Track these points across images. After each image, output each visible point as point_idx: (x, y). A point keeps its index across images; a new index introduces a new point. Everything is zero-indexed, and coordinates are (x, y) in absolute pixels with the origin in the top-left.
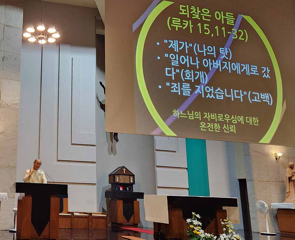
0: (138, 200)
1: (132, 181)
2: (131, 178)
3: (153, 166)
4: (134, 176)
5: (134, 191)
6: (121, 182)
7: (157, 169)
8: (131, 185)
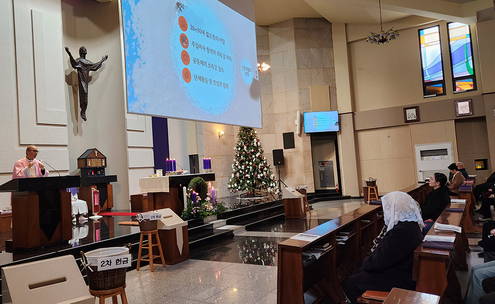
0: (111, 183)
1: (104, 164)
2: (103, 161)
3: (125, 147)
4: (105, 158)
5: (106, 175)
6: (93, 166)
7: (129, 150)
8: (102, 169)
